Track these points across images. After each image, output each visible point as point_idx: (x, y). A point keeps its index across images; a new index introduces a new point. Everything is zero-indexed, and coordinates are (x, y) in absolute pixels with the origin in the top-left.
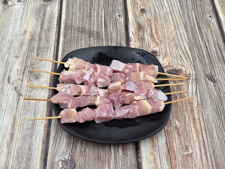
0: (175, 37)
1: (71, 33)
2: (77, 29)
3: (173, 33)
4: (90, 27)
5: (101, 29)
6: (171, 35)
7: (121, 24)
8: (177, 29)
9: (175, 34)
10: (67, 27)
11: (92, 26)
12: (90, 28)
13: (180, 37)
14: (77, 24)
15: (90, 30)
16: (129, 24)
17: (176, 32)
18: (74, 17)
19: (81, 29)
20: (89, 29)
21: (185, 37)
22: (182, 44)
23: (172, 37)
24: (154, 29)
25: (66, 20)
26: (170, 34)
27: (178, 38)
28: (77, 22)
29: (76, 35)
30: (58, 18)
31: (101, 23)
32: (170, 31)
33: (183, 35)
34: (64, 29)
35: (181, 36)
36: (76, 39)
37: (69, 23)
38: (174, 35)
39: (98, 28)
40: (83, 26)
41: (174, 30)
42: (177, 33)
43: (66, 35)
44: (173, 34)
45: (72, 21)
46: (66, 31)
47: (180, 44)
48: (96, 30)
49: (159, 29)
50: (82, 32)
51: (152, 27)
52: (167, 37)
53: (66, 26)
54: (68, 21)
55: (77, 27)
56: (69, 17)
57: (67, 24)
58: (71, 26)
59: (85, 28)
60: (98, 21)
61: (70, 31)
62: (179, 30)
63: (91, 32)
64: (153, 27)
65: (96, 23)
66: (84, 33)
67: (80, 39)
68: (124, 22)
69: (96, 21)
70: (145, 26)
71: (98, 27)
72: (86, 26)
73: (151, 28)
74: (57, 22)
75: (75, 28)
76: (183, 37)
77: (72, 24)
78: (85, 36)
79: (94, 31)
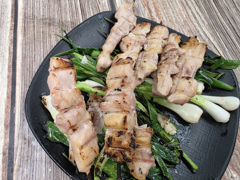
0: (186, 19)
1: (34, 28)
2: (42, 21)
3: (182, 14)
4: (60, 15)
5: (77, 17)
6: (181, 18)
7: (104, 7)
8: (187, 8)
9: (186, 15)
10: (27, 18)
11: (63, 15)
12: (61, 17)
13: (193, 19)
14: (41, 14)
15: (61, 21)
16: (116, 6)
17: (185, 12)
18: (36, 3)
19: (47, 20)
20: (60, 19)
21: (201, 18)
22: (199, 29)
23: (182, 20)
24: (153, 10)
25: (25, 9)
26: (177, 15)
27: (191, 21)
28: (41, 10)
29: (41, 30)
30: (12, 6)
31: (77, 9)
32: (178, 11)
33: (197, 16)
34: (23, 22)
35: (195, 17)
36: (42, 35)
37: (29, 13)
38: (185, 17)
39: (73, 17)
40: (51, 15)
41: (182, 9)
42: (187, 13)
43: (27, 31)
44: (183, 16)
45: (34, 9)
46: (26, 25)
47: (196, 29)
48: (69, 19)
49: (160, 9)
50: (50, 24)
51: (149, 7)
52: (175, 21)
53: (25, 17)
54: (28, 10)
55: (41, 17)
56: (29, 4)
57: (26, 14)
58: (33, 17)
59: (53, 18)
60: (71, 6)
61: (32, 25)
62: (190, 8)
63: (63, 24)
64: (151, 7)
65: (68, 9)
66: (53, 25)
67: (48, 35)
68: (108, 3)
69: (68, 6)
70: (140, 7)
71: (73, 14)
72: (54, 15)
73: (149, 9)
74: (12, 13)
75: (39, 19)
76: (198, 19)
77: (34, 13)
78: (55, 29)
79: (67, 22)
